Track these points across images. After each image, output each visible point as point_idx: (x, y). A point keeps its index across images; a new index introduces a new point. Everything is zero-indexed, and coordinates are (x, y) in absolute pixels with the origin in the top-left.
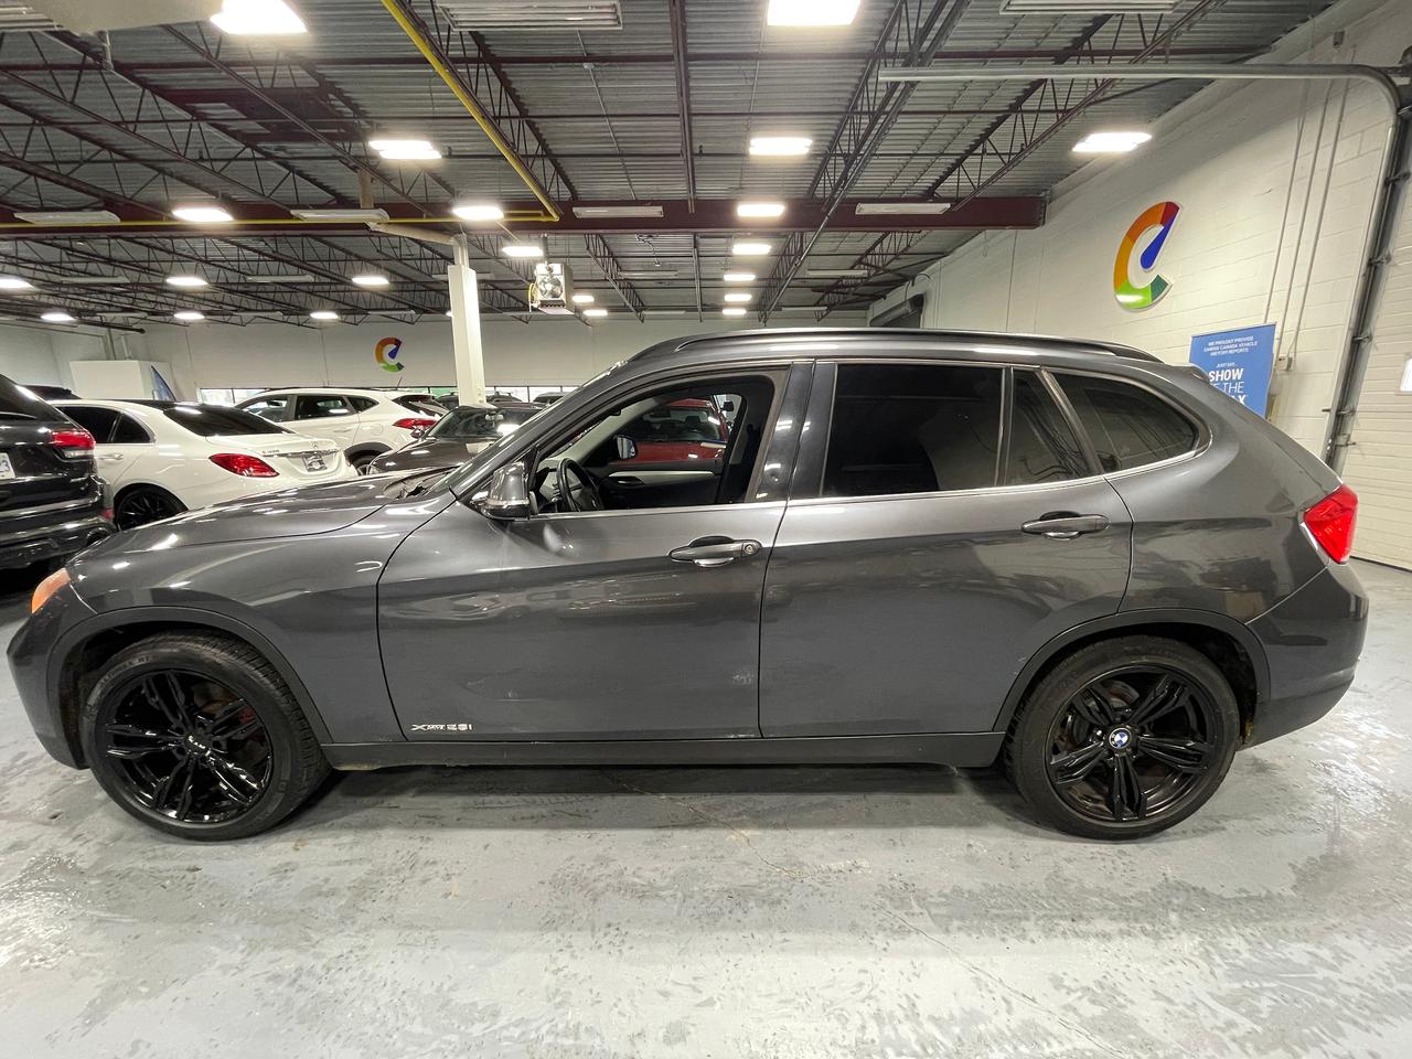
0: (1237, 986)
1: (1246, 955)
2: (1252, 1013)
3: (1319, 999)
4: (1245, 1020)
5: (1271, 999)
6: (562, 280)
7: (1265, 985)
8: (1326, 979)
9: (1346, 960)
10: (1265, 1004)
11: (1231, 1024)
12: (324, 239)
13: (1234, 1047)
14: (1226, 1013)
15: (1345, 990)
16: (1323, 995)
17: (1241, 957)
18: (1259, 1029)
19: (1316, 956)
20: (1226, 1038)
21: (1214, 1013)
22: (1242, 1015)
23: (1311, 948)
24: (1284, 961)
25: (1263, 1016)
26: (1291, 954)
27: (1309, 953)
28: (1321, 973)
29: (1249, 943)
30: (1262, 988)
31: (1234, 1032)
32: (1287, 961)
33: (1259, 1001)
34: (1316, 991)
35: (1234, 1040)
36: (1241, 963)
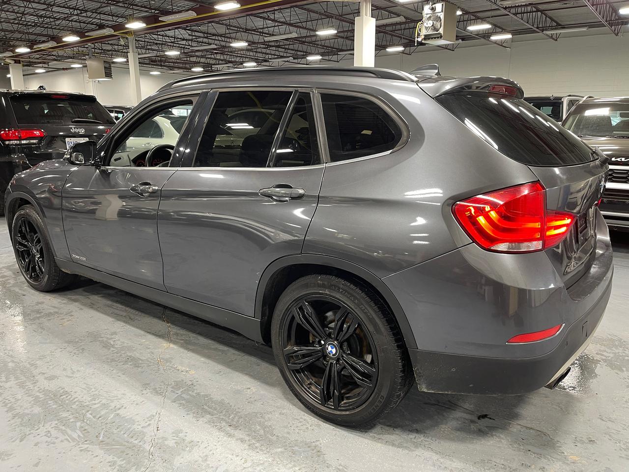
6: (442, 16)
12: (306, 7)
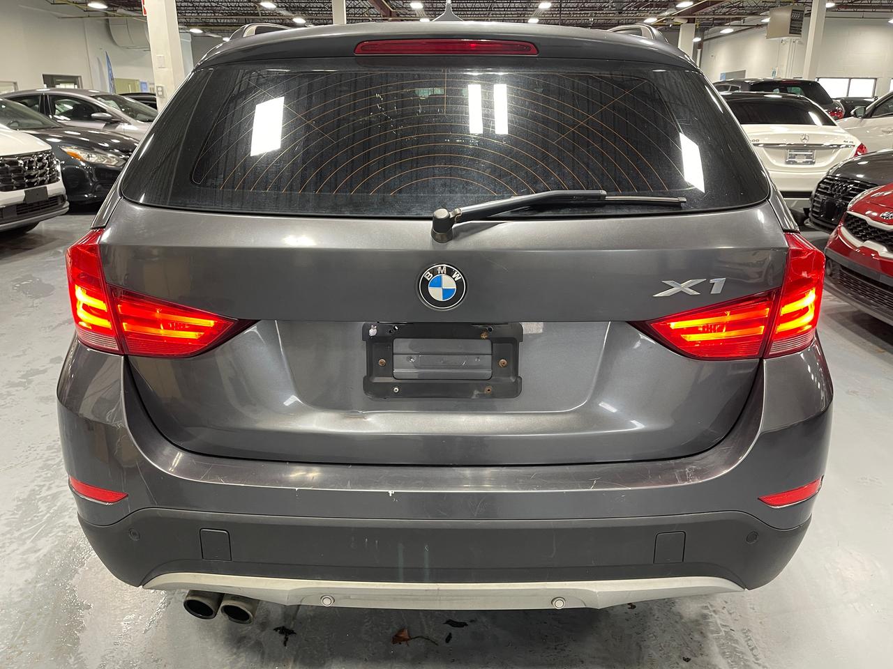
0: (58, 504)
1: (67, 519)
2: (45, 499)
3: (23, 530)
4: (45, 495)
5: (42, 511)
7: (48, 515)
8: (24, 543)
9: (20, 564)
10: (43, 507)
11: (49, 488)
13: (42, 484)
14: (54, 490)
15: (14, 546)
16: (22, 534)
17: (67, 517)
18: (38, 497)
19: (36, 552)
20: (47, 483)
21: (58, 486)
22: (47, 496)
23: (40, 554)
24: (48, 534)
25: (40, 503)
26: (47, 541)
27: (39, 550)
28: (29, 544)
29: (69, 527)
30: (48, 512)
31: (45, 488)
32: (47, 535)
33: (46, 506)
34: (26, 533)
35: (44, 485)
36: (66, 513)
